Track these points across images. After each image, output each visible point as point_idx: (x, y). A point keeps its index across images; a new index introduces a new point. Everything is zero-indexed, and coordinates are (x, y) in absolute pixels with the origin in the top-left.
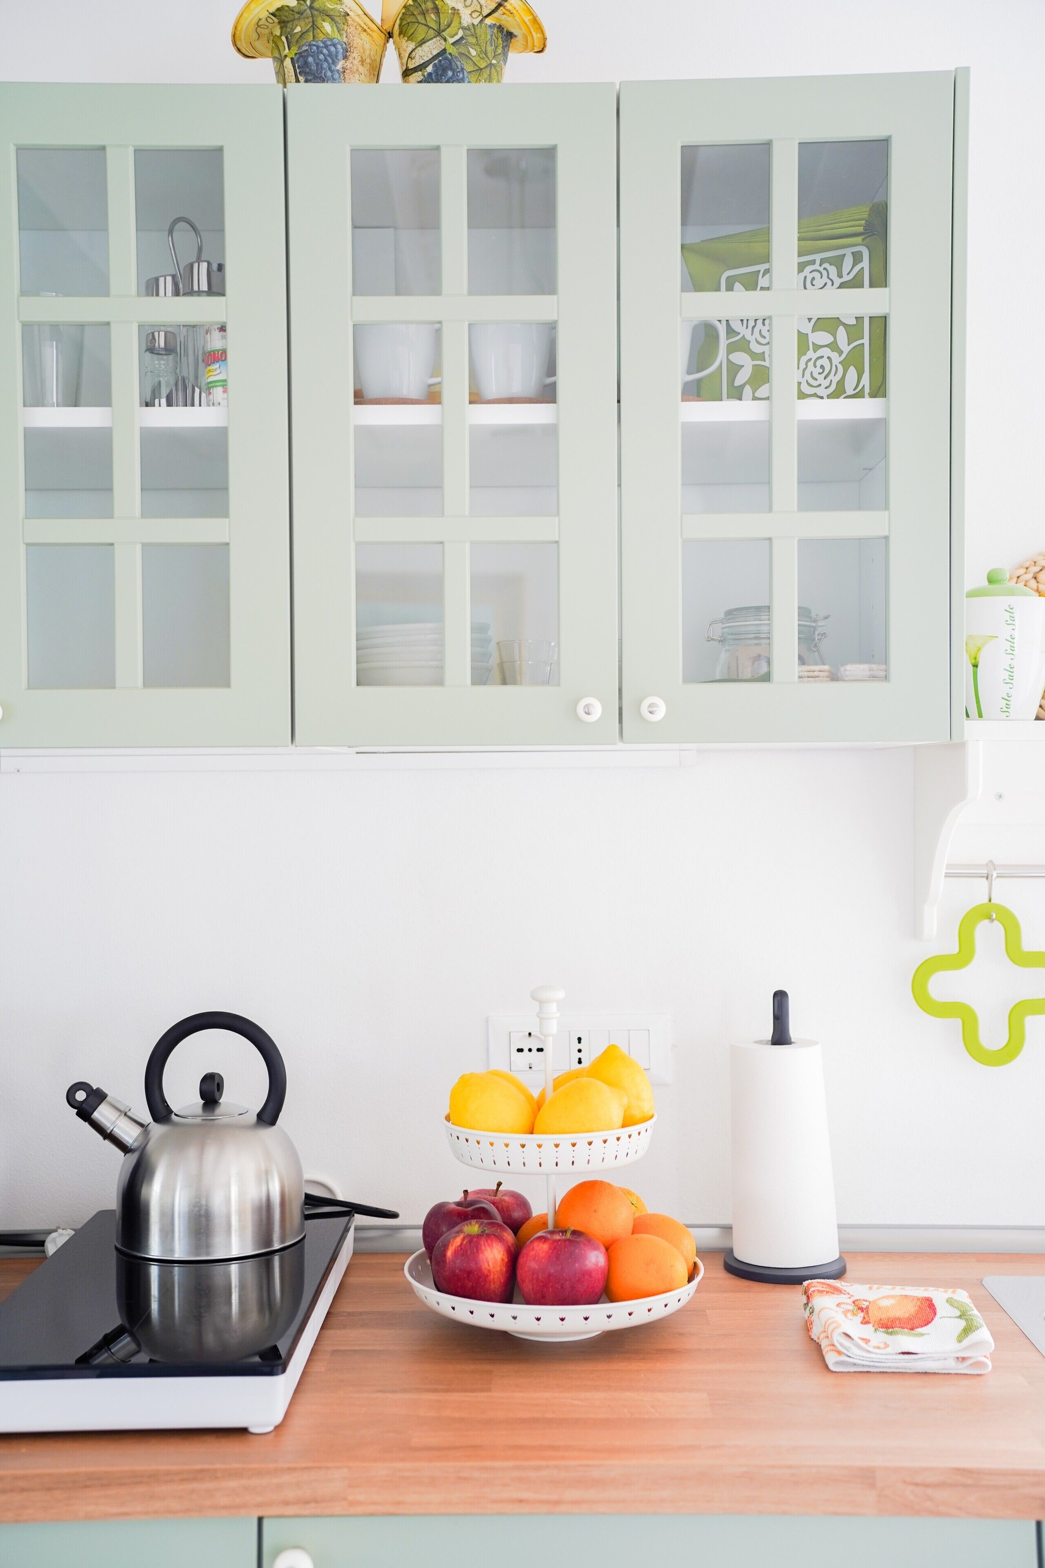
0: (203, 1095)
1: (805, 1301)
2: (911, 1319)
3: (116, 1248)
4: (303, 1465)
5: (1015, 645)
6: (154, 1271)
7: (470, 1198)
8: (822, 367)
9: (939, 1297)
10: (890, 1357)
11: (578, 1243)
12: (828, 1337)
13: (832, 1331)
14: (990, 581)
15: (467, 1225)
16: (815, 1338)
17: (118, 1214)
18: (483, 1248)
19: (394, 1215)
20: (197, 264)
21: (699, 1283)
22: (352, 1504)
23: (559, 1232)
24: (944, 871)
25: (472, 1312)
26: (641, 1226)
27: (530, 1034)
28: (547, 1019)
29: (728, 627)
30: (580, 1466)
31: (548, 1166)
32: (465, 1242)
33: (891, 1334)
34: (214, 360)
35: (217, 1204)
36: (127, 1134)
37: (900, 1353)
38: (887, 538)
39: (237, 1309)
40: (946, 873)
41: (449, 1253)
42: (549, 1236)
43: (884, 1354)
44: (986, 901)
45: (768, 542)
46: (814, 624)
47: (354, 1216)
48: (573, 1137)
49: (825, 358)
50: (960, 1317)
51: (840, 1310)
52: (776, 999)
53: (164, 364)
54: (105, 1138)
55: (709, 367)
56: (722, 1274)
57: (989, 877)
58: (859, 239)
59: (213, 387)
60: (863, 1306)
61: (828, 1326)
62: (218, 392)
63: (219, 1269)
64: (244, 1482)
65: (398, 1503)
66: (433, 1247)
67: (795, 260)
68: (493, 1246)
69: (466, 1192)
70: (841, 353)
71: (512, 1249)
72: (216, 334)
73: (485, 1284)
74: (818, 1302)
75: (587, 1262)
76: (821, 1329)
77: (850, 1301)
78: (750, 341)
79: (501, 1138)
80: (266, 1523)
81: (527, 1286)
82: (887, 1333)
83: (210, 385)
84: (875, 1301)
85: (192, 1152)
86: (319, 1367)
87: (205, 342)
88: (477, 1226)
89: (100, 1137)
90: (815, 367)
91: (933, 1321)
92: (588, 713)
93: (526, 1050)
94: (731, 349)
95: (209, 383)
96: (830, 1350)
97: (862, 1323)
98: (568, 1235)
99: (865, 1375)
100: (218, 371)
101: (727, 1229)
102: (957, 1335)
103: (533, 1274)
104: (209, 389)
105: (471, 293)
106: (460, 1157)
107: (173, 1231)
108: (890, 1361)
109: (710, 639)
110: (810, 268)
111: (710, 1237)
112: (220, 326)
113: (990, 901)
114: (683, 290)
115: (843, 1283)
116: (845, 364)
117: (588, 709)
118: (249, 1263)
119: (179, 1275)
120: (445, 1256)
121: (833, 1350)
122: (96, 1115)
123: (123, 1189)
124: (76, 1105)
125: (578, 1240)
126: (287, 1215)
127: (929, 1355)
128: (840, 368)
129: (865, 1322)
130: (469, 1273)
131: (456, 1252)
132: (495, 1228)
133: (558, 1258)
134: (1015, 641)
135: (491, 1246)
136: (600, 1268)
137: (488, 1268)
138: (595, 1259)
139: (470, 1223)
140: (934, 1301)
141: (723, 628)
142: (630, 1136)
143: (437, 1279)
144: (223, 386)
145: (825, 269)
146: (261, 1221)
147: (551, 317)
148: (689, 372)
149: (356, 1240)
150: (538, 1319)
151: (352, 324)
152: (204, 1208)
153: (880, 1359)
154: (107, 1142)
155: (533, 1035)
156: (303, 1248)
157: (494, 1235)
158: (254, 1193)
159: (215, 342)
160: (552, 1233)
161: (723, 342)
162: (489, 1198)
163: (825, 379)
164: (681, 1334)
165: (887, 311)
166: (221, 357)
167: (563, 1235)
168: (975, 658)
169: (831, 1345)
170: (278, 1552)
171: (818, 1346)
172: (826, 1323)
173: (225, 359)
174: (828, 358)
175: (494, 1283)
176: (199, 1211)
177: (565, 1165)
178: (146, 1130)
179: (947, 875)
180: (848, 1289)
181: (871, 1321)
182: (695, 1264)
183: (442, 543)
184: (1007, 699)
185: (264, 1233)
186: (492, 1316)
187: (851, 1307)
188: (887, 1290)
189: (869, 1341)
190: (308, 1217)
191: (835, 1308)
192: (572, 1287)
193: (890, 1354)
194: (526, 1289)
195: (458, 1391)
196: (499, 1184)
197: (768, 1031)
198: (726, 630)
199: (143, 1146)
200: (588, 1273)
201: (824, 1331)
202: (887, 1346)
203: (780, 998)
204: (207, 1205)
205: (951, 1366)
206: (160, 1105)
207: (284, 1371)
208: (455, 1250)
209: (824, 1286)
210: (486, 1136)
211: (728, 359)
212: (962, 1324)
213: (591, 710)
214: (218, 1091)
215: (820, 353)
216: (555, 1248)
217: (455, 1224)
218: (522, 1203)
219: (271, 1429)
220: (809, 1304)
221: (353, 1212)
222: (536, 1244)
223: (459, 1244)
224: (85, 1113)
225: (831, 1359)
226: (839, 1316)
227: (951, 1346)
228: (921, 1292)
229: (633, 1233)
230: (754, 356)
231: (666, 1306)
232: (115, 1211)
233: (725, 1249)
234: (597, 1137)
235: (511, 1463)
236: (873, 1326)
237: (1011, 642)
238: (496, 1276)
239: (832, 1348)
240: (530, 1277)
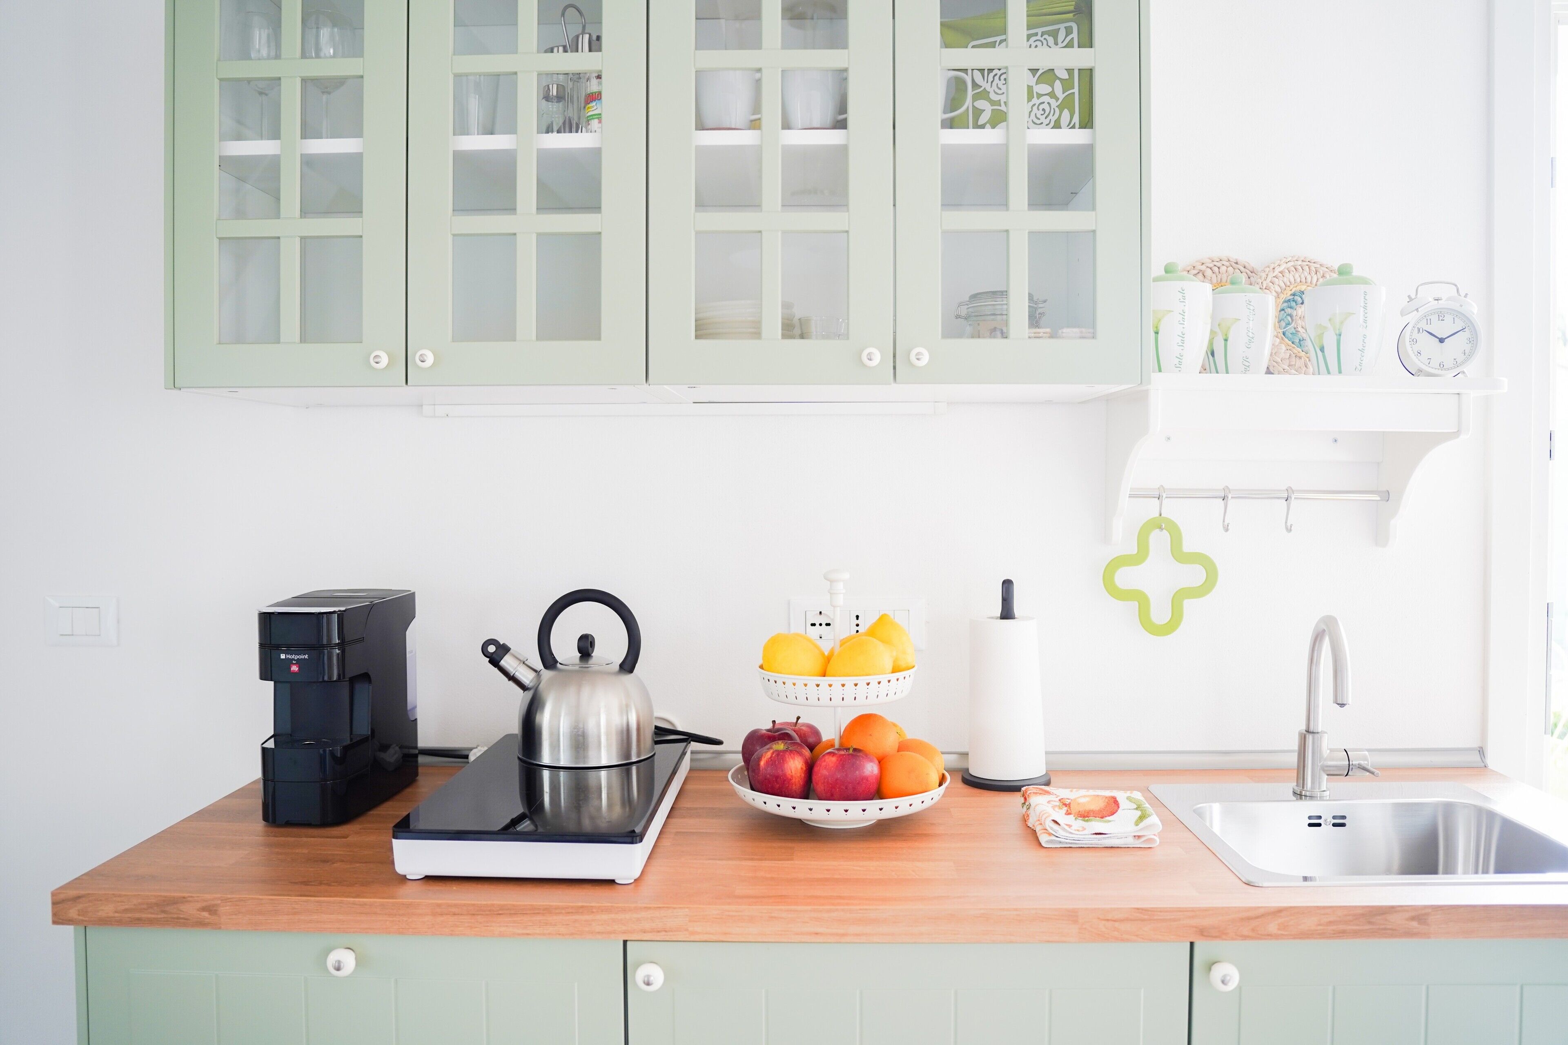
0: (580, 650)
1: (1023, 802)
2: (1101, 811)
3: (519, 758)
4: (656, 906)
5: (1185, 317)
6: (546, 774)
7: (777, 727)
8: (1043, 110)
9: (1121, 796)
10: (1087, 837)
11: (859, 756)
12: (1041, 824)
13: (1045, 819)
14: (1166, 272)
15: (775, 744)
16: (1031, 826)
17: (520, 738)
18: (787, 759)
19: (719, 743)
20: (581, 36)
21: (947, 788)
22: (693, 933)
23: (844, 749)
24: (1129, 493)
25: (779, 806)
26: (903, 747)
27: (821, 613)
28: (834, 594)
29: (972, 307)
30: (860, 909)
31: (837, 700)
32: (774, 756)
33: (1087, 821)
34: (592, 99)
35: (591, 726)
36: (526, 678)
37: (1094, 834)
38: (1094, 231)
39: (606, 802)
40: (1129, 494)
41: (762, 763)
42: (836, 752)
43: (1082, 835)
44: (1158, 515)
45: (1005, 233)
46: (1036, 306)
47: (690, 743)
48: (855, 679)
49: (1046, 103)
50: (1137, 809)
51: (1050, 805)
52: (1004, 586)
53: (555, 108)
54: (509, 680)
55: (960, 108)
56: (961, 785)
57: (1161, 498)
58: (1071, 15)
59: (591, 119)
60: (1067, 803)
61: (1042, 816)
62: (594, 123)
63: (592, 774)
64: (613, 916)
65: (726, 934)
66: (750, 761)
67: (1025, 33)
68: (795, 759)
69: (774, 722)
70: (1057, 99)
71: (809, 761)
72: (594, 81)
73: (788, 786)
74: (1034, 800)
75: (865, 770)
76: (1035, 819)
77: (1057, 799)
78: (989, 92)
79: (800, 680)
80: (628, 943)
81: (820, 788)
82: (1085, 821)
83: (589, 118)
84: (1075, 799)
85: (572, 690)
86: (666, 842)
87: (586, 88)
88: (783, 745)
89: (506, 679)
90: (1038, 110)
91: (1117, 812)
92: (870, 359)
93: (817, 625)
94: (976, 98)
95: (588, 117)
96: (1043, 833)
97: (1066, 814)
98: (851, 751)
99: (1068, 849)
100: (595, 108)
101: (965, 755)
102: (1135, 821)
103: (825, 779)
104: (588, 121)
105: (784, 47)
106: (770, 695)
107: (559, 746)
108: (1086, 839)
109: (958, 317)
110: (1035, 38)
111: (952, 760)
112: (597, 75)
113: (1161, 515)
114: (941, 47)
115: (1051, 788)
116: (1061, 107)
117: (870, 356)
118: (614, 770)
119: (564, 777)
120: (759, 765)
121: (1045, 833)
122: (503, 663)
123: (523, 719)
124: (489, 655)
125: (858, 754)
126: (642, 738)
127: (1114, 835)
128: (1057, 110)
129: (1068, 813)
130: (777, 777)
131: (767, 762)
132: (796, 746)
133: (843, 766)
134: (1185, 314)
135: (793, 759)
136: (874, 774)
137: (791, 774)
138: (871, 769)
139: (778, 743)
140: (1117, 799)
141: (968, 308)
142: (898, 680)
143: (753, 783)
144: (598, 118)
145: (1045, 39)
146: (622, 741)
147: (844, 65)
148: (945, 112)
149: (692, 760)
150: (828, 811)
151: (695, 71)
152: (582, 729)
153: (1079, 838)
154: (511, 683)
155: (824, 614)
156: (653, 761)
157: (796, 751)
158: (618, 721)
159: (593, 87)
160: (838, 750)
161: (970, 92)
162: (791, 727)
163: (1046, 118)
164: (932, 824)
165: (1093, 65)
166: (598, 97)
167: (847, 751)
168: (1157, 327)
169: (1043, 829)
170: (638, 965)
171: (1034, 832)
172: (1040, 814)
173: (601, 98)
174: (1048, 103)
175: (795, 785)
176: (578, 732)
177: (849, 700)
178: (538, 674)
179: (1131, 496)
180: (1055, 792)
181: (1073, 813)
182: (943, 775)
183: (760, 232)
184: (1180, 357)
185: (625, 749)
186: (794, 808)
187: (1058, 804)
188: (1083, 792)
189: (1071, 826)
190: (657, 743)
191: (1047, 804)
192: (854, 789)
193: (1086, 835)
194: (819, 790)
195: (769, 860)
196: (798, 718)
197: (998, 610)
198: (970, 310)
199: (536, 685)
200: (866, 778)
201: (1039, 820)
202: (1084, 829)
203: (1007, 585)
204: (583, 728)
205: (1131, 842)
206: (549, 657)
207: (641, 841)
208: (767, 761)
209: (1038, 790)
210: (789, 679)
211: (973, 106)
212: (1138, 813)
213: (873, 357)
214: (591, 647)
215: (1042, 99)
216: (841, 760)
217: (766, 744)
218: (815, 732)
219: (633, 881)
220: (1026, 803)
221: (690, 739)
222: (827, 757)
223: (769, 756)
224: (495, 661)
225: (1043, 839)
226: (1049, 809)
227: (1132, 829)
228: (1108, 793)
229: (898, 752)
230: (993, 103)
231: (923, 802)
232: (517, 734)
233: (963, 769)
234: (873, 680)
235: (809, 908)
236: (1074, 816)
237: (1182, 315)
238: (797, 780)
239: (1044, 831)
240: (822, 781)
